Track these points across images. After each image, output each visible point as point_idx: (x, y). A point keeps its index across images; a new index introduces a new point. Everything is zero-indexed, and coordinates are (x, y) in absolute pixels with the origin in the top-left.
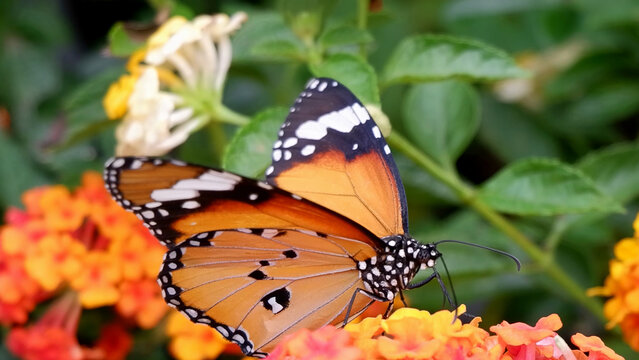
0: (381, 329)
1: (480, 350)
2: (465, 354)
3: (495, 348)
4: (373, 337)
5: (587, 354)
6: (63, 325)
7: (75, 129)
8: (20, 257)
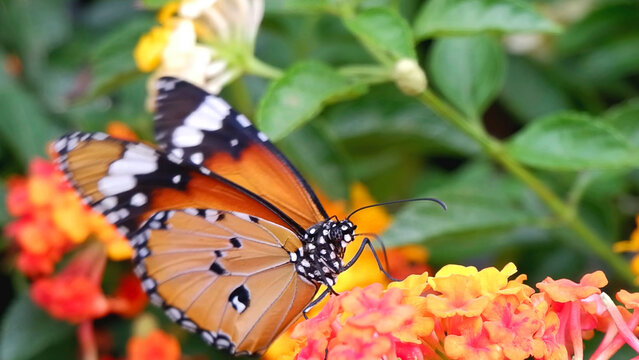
0: (428, 286)
1: (526, 307)
2: (512, 311)
3: (541, 304)
4: (422, 295)
5: (631, 311)
6: (88, 275)
7: (100, 81)
8: (48, 208)
